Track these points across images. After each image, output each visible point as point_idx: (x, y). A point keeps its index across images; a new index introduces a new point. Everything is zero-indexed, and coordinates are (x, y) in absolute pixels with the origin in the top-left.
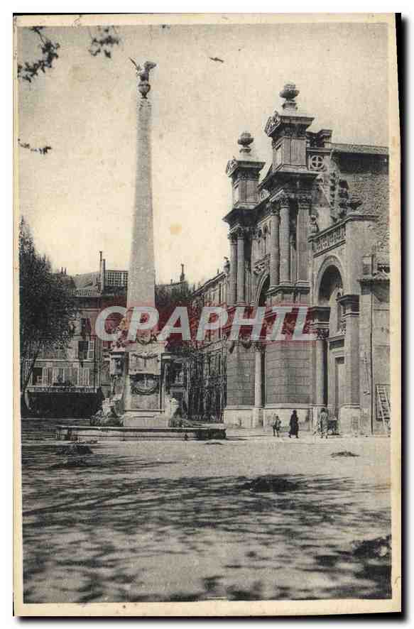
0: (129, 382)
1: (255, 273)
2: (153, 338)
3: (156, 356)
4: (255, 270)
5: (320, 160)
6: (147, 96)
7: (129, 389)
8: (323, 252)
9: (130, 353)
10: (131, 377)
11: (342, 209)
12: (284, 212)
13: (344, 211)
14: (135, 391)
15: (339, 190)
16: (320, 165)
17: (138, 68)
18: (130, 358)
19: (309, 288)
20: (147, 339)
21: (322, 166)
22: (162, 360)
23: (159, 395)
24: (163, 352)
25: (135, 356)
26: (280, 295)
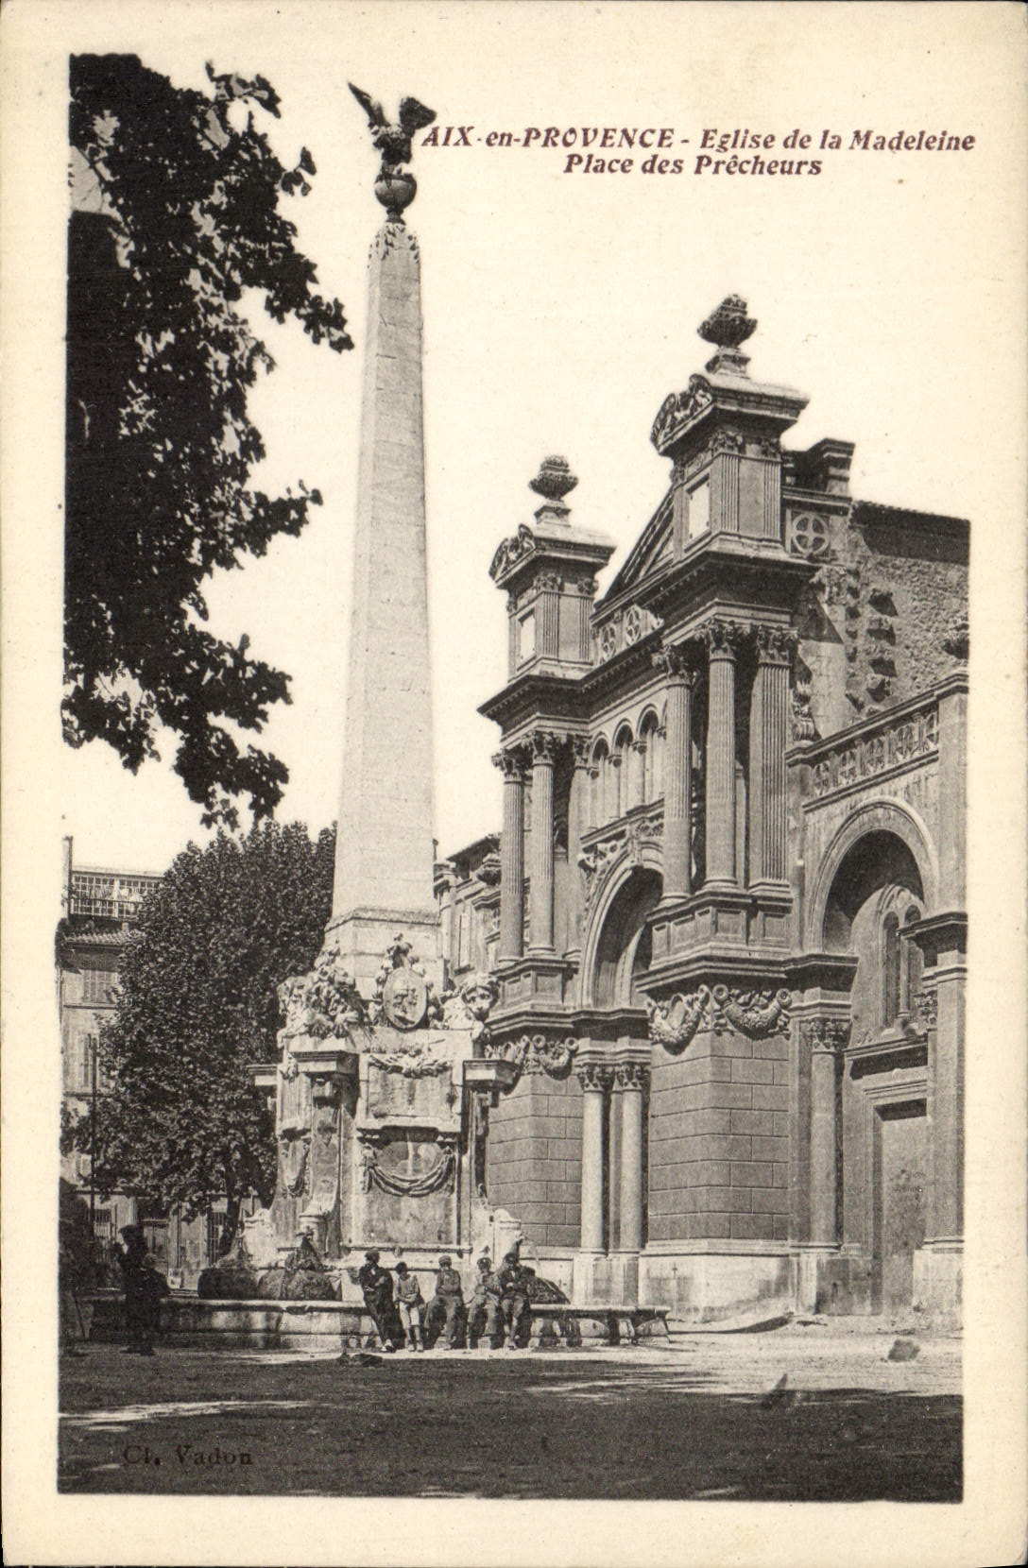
0: (357, 1153)
1: (582, 864)
2: (432, 1010)
3: (444, 1068)
4: (582, 856)
5: (818, 528)
6: (403, 217)
7: (357, 1178)
8: (844, 793)
9: (364, 1059)
10: (367, 1137)
11: (880, 677)
12: (721, 675)
13: (883, 683)
14: (375, 1182)
15: (871, 622)
16: (818, 542)
17: (376, 117)
18: (363, 1076)
19: (790, 901)
20: (416, 1015)
21: (824, 547)
22: (465, 1084)
23: (454, 1196)
24: (470, 1057)
25: (382, 1066)
26: (704, 920)
